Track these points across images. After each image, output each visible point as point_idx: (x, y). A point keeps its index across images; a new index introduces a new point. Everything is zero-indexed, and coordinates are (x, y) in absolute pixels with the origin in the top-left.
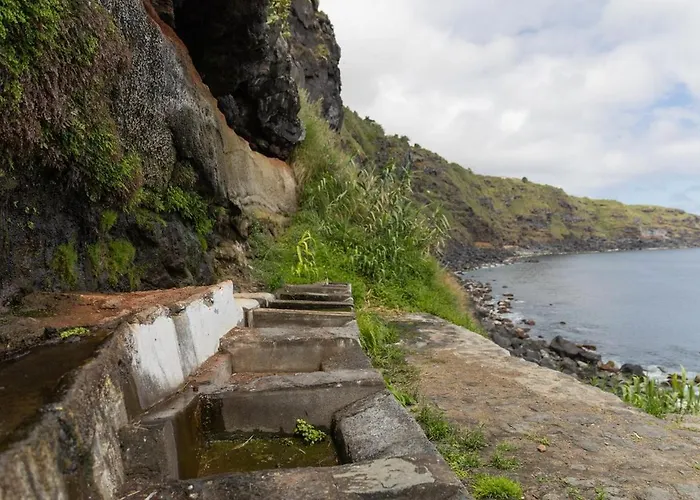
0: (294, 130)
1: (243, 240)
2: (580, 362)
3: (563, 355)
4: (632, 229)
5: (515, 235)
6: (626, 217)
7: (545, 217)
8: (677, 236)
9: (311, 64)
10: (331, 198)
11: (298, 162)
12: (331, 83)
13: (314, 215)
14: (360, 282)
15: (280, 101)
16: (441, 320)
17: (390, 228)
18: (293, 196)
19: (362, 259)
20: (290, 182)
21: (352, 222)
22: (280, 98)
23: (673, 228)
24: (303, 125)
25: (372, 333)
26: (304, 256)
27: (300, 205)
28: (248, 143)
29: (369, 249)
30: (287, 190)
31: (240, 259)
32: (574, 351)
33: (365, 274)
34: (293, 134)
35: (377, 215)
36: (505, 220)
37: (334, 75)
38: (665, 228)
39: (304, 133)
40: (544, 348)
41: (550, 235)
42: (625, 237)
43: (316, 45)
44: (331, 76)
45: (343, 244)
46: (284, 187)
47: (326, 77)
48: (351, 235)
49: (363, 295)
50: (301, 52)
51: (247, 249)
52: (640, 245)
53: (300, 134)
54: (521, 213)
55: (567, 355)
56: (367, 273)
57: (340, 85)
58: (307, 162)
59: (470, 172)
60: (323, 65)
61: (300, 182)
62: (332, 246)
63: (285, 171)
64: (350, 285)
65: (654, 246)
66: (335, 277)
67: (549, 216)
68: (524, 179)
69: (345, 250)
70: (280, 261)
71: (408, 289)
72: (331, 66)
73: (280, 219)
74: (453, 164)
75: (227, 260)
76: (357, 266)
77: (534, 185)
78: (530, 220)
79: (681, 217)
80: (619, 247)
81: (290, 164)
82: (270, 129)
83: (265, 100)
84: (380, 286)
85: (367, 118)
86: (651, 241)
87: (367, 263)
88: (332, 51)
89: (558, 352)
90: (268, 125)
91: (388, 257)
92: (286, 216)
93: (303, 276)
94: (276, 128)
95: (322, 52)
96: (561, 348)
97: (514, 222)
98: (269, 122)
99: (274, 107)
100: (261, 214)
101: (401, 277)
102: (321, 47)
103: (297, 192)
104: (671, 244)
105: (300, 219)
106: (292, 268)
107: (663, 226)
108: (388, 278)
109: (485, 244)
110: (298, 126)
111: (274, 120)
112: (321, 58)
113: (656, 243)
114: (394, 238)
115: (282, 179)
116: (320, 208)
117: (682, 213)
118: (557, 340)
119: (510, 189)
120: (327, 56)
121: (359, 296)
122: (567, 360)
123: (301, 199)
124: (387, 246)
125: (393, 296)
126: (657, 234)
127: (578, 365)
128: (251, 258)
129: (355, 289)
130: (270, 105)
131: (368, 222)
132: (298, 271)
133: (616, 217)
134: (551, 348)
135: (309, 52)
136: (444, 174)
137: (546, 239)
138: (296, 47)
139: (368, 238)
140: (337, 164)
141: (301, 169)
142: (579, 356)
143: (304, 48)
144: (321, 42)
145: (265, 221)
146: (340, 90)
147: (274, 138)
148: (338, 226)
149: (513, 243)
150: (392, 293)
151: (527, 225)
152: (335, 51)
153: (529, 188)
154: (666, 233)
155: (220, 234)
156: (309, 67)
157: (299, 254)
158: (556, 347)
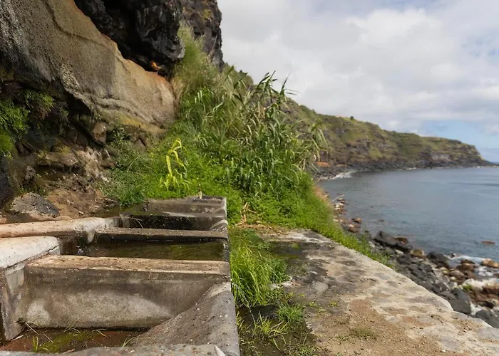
0: (174, 47)
1: (99, 146)
2: (397, 251)
3: (384, 245)
4: (426, 154)
5: (345, 157)
6: (420, 146)
7: (366, 145)
8: (456, 159)
9: (199, 23)
10: (207, 110)
11: (177, 77)
12: (214, 39)
13: (190, 128)
14: (236, 194)
15: (157, 14)
16: (328, 241)
17: (267, 140)
18: (171, 109)
19: (237, 171)
20: (168, 97)
21: (228, 135)
22: (158, 10)
23: (454, 153)
24: (183, 44)
25: (254, 275)
26: (175, 166)
27: (177, 118)
28: (115, 44)
29: (245, 160)
30: (164, 103)
31: (88, 168)
32: (393, 243)
33: (241, 187)
34: (172, 51)
35: (253, 128)
36: (338, 147)
37: (217, 33)
38: (448, 153)
39: (183, 51)
40: (371, 239)
41: (369, 158)
42: (421, 159)
43: (203, 9)
44: (214, 34)
45: (219, 156)
46: (161, 99)
47: (210, 34)
48: (227, 147)
49: (239, 209)
50: (190, 14)
51: (105, 157)
52: (431, 165)
53: (179, 52)
54: (350, 142)
55: (388, 245)
56: (245, 187)
57: (221, 41)
58: (185, 78)
59: (314, 112)
60: (208, 24)
61: (178, 97)
62: (208, 157)
63: (163, 85)
64: (225, 200)
65: (441, 166)
66: (210, 190)
67: (368, 143)
68: (352, 118)
69: (221, 162)
70: (147, 171)
71: (286, 202)
72: (214, 26)
73: (155, 130)
74: (302, 106)
75: (59, 169)
76: (233, 178)
77: (359, 122)
78: (355, 147)
79: (459, 146)
80: (417, 166)
81: (169, 80)
82: (149, 45)
83: (142, 13)
84: (256, 198)
85: (241, 71)
86: (438, 162)
87: (243, 176)
88: (215, 15)
89: (381, 243)
90: (147, 40)
91: (265, 170)
92: (162, 127)
93: (172, 188)
94: (155, 44)
95: (207, 15)
96: (382, 240)
97: (345, 148)
98: (148, 36)
99: (152, 20)
100: (129, 121)
101: (278, 190)
102: (206, 11)
103: (175, 105)
104: (452, 165)
105: (175, 129)
106: (161, 180)
107: (447, 152)
108: (265, 191)
109: (324, 163)
110: (177, 43)
111: (153, 35)
112: (206, 19)
113: (441, 164)
114: (271, 151)
115: (158, 91)
116: (196, 121)
117: (460, 143)
118: (381, 234)
119: (342, 124)
120: (211, 18)
121: (235, 210)
122: (388, 249)
123: (179, 111)
124: (264, 158)
125: (271, 211)
126: (442, 157)
127: (396, 253)
128: (108, 167)
129: (230, 203)
130: (148, 18)
131: (244, 136)
132: (166, 184)
133: (414, 145)
134: (376, 240)
135: (197, 14)
136: (295, 113)
137: (367, 160)
138: (187, 10)
139: (244, 150)
140: (215, 79)
141: (179, 84)
142: (397, 247)
143: (194, 11)
144: (207, 8)
145: (134, 129)
146: (221, 45)
147: (154, 54)
148: (214, 138)
149: (343, 163)
150: (270, 206)
151: (354, 150)
152: (218, 15)
153: (355, 124)
154: (448, 156)
155: (61, 136)
156: (197, 25)
157: (169, 164)
158: (379, 239)
